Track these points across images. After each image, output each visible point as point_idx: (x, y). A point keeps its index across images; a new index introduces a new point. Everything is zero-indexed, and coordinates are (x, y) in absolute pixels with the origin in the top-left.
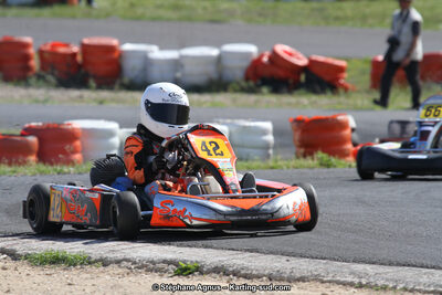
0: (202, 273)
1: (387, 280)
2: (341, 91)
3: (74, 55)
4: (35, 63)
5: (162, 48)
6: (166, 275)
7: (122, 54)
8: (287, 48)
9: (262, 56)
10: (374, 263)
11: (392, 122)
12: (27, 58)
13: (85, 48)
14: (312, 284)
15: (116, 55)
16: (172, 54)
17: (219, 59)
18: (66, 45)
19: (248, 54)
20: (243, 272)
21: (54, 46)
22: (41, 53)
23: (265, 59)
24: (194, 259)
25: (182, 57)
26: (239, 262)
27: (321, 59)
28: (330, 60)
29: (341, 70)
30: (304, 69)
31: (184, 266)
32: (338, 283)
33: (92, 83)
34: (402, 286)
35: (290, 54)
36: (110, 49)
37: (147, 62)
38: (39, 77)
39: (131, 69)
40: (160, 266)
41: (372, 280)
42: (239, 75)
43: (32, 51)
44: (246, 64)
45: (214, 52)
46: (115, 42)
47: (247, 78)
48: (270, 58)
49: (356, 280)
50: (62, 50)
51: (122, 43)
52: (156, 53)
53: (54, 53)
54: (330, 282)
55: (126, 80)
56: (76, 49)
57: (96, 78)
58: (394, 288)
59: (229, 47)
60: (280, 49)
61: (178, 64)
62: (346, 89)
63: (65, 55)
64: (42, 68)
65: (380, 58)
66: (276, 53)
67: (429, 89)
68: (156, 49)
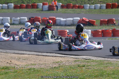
5: (63, 18)
7: (56, 20)
16: (65, 19)
17: (73, 20)
18: (46, 18)
21: (44, 18)
22: (42, 19)
23: (81, 20)
25: (66, 20)
27: (91, 20)
28: (93, 20)
29: (95, 22)
30: (88, 22)
35: (86, 19)
36: (54, 19)
37: (61, 21)
38: (41, 24)
39: (58, 22)
42: (77, 23)
43: (40, 19)
44: (78, 21)
45: (72, 19)
46: (55, 17)
50: (46, 19)
51: (57, 17)
53: (44, 20)
55: (56, 24)
56: (48, 19)
59: (75, 18)
60: (84, 18)
61: (66, 21)
62: (95, 25)
63: (46, 20)
64: (42, 22)
65: (102, 20)
66: (83, 19)
67: (110, 25)
68: (62, 18)
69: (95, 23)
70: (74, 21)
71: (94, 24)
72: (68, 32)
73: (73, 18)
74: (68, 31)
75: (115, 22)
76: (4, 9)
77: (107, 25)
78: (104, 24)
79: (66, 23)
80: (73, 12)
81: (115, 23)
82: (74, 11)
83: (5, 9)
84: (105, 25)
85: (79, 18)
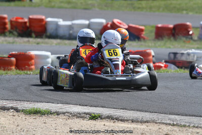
0: (101, 119)
1: (186, 122)
2: (142, 39)
3: (26, 23)
4: (8, 26)
5: (64, 20)
6: (86, 119)
7: (46, 23)
8: (119, 21)
10: (179, 115)
11: (170, 53)
12: (5, 24)
13: (30, 20)
14: (152, 124)
15: (44, 23)
18: (22, 19)
20: (120, 118)
21: (17, 19)
22: (11, 22)
23: (109, 26)
24: (98, 112)
25: (73, 24)
26: (118, 114)
27: (134, 25)
28: (137, 26)
29: (142, 30)
31: (94, 115)
32: (163, 123)
33: (33, 35)
34: (192, 125)
35: (120, 23)
36: (41, 20)
37: (58, 26)
38: (10, 32)
39: (50, 29)
40: (83, 115)
41: (179, 122)
42: (98, 32)
43: (7, 21)
44: (101, 27)
45: (87, 22)
46: (43, 17)
47: (101, 34)
48: (111, 25)
49: (172, 123)
50: (20, 20)
51: (46, 18)
52: (61, 22)
53: (17, 22)
54: (160, 123)
55: (48, 34)
56: (26, 20)
57: (35, 33)
58: (189, 126)
60: (116, 21)
61: (71, 27)
62: (144, 39)
63: (22, 23)
64: (12, 28)
65: (160, 25)
66: (114, 23)
67: (181, 39)
68: (61, 20)
69: (144, 33)
70: (92, 27)
71: (141, 34)
72: (153, 56)
75: (191, 33)
77: (172, 38)
78: (168, 35)
79: (71, 32)
81: (191, 35)
84: (169, 38)
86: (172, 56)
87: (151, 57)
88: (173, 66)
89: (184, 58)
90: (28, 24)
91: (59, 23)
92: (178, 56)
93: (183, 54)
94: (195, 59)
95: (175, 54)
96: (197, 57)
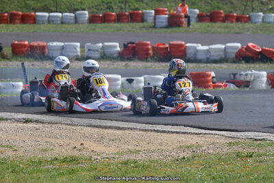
3: (167, 48)
4: (151, 52)
7: (185, 48)
8: (253, 44)
9: (242, 48)
12: (148, 50)
13: (170, 45)
15: (183, 48)
16: (206, 48)
17: (225, 49)
18: (164, 45)
19: (237, 47)
21: (158, 45)
22: (153, 47)
23: (244, 49)
25: (210, 48)
27: (267, 48)
28: (271, 49)
30: (260, 52)
35: (254, 47)
36: (181, 46)
37: (196, 51)
38: (152, 58)
39: (190, 53)
42: (233, 56)
43: (150, 47)
44: (236, 51)
45: (223, 46)
46: (183, 43)
47: (236, 57)
48: (246, 49)
50: (162, 46)
51: (186, 43)
52: (200, 47)
53: (158, 48)
55: (187, 58)
56: (167, 46)
59: (229, 45)
60: (250, 44)
61: (208, 51)
63: (163, 48)
64: (154, 54)
66: (248, 46)
68: (200, 45)
70: (228, 51)
71: (273, 57)
72: (213, 77)
73: (225, 44)
74: (213, 74)
76: (66, 23)
79: (208, 56)
80: (226, 30)
82: (227, 27)
83: (68, 23)
85: (239, 45)
86: (232, 76)
87: (210, 78)
88: (232, 85)
89: (242, 78)
90: (169, 49)
91: (198, 48)
92: (237, 76)
93: (241, 74)
94: (252, 79)
95: (235, 75)
96: (255, 77)
